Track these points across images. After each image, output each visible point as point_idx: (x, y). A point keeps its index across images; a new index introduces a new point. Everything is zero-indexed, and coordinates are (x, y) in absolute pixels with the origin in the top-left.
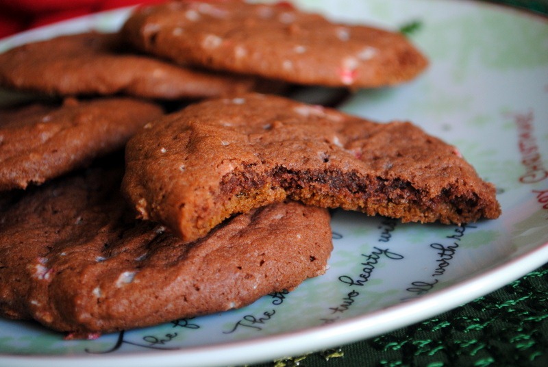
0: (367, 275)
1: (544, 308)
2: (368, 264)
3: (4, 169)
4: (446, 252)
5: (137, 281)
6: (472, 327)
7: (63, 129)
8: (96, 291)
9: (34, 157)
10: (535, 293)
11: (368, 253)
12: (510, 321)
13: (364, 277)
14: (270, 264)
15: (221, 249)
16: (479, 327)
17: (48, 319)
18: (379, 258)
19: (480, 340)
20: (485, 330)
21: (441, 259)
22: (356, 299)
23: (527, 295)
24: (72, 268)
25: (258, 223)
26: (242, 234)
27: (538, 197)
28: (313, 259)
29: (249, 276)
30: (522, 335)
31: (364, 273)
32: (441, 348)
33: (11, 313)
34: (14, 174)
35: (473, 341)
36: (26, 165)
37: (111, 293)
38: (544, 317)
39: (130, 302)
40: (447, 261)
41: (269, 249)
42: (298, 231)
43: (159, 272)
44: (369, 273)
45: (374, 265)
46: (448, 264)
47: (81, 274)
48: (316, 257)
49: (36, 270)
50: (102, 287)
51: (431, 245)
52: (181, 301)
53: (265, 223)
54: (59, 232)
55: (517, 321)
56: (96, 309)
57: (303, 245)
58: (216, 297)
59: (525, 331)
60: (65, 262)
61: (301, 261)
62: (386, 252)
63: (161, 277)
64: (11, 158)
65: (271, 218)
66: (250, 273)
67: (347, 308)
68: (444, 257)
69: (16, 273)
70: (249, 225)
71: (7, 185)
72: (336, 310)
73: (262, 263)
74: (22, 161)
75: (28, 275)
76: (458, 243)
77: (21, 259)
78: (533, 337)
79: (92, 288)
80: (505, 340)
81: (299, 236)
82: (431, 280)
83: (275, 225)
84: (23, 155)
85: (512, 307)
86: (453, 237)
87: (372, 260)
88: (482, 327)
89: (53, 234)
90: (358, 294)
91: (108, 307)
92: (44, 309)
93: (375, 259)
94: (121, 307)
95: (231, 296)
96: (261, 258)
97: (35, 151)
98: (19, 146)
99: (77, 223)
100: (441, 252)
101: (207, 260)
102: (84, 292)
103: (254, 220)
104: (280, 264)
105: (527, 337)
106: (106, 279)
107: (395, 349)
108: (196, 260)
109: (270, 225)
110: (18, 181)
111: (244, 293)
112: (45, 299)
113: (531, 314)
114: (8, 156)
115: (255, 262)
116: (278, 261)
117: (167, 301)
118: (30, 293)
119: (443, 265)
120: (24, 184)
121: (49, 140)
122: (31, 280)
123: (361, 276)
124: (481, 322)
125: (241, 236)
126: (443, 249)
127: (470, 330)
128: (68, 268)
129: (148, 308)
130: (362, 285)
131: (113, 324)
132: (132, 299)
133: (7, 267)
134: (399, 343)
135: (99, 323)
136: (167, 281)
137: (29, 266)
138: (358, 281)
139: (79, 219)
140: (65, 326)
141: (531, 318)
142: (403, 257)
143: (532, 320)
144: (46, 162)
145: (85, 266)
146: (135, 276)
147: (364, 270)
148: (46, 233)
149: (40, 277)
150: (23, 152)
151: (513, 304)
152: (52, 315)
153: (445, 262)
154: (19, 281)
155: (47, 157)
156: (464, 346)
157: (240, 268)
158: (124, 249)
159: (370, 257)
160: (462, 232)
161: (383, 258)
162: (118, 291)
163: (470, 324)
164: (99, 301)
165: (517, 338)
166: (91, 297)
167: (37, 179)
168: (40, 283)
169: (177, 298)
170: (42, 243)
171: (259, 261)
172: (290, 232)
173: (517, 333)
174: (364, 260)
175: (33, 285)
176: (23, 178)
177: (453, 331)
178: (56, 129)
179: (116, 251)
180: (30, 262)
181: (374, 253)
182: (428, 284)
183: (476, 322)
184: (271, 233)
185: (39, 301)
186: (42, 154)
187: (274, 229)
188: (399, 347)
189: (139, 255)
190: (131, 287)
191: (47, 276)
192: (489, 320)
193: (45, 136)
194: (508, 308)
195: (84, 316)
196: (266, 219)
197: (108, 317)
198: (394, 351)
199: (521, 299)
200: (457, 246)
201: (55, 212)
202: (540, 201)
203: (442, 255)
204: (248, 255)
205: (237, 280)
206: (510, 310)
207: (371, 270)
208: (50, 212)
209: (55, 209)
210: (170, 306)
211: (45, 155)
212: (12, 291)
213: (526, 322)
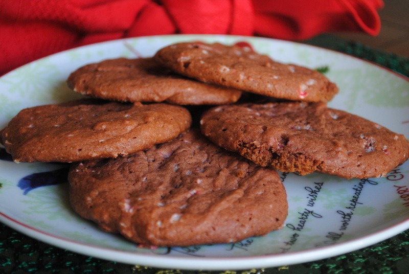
0: (302, 225)
1: (397, 253)
2: (302, 218)
3: (106, 145)
4: (346, 217)
5: (182, 221)
6: (358, 260)
7: (139, 125)
8: (159, 223)
9: (123, 140)
10: (393, 245)
11: (302, 212)
12: (379, 259)
13: (301, 226)
14: (254, 220)
15: (228, 208)
16: (362, 261)
17: (129, 235)
18: (308, 215)
19: (363, 268)
20: (365, 262)
21: (343, 220)
22: (298, 238)
23: (388, 245)
24: (146, 208)
25: (248, 195)
26: (240, 201)
27: (398, 190)
28: (277, 220)
29: (243, 226)
30: (386, 268)
31: (301, 224)
32: (341, 270)
33: (107, 228)
34: (111, 149)
35: (359, 268)
36: (118, 144)
37: (167, 225)
38: (398, 259)
39: (177, 232)
40: (348, 222)
41: (255, 212)
42: (271, 203)
43: (194, 217)
44: (303, 224)
45: (306, 220)
46: (348, 224)
47: (151, 212)
48: (279, 219)
49: (124, 206)
50: (162, 221)
51: (337, 212)
52: (205, 235)
53: (252, 196)
54: (134, 184)
55: (383, 259)
56: (158, 233)
57: (273, 212)
58: (223, 235)
59: (387, 265)
60: (142, 204)
61: (271, 221)
62: (312, 212)
63: (195, 220)
64: (109, 139)
65: (256, 194)
66: (243, 224)
67: (293, 244)
68: (345, 219)
69: (113, 206)
70: (244, 196)
71: (106, 155)
72: (287, 243)
73: (250, 219)
74: (116, 142)
75: (119, 209)
76: (353, 212)
77: (115, 198)
78: (392, 269)
79: (156, 221)
80: (377, 269)
81: (271, 206)
82: (339, 232)
83: (258, 198)
84: (116, 138)
85: (380, 251)
86: (350, 208)
87: (304, 217)
88: (364, 261)
89: (131, 186)
90: (298, 236)
91: (165, 233)
92: (128, 229)
93: (306, 216)
94: (172, 234)
95: (232, 236)
96: (250, 216)
97: (123, 136)
98: (115, 133)
99: (144, 180)
100: (343, 216)
101: (221, 213)
102: (152, 223)
103: (246, 193)
104: (260, 221)
105: (388, 269)
106: (165, 217)
107: (316, 268)
108: (215, 213)
109: (255, 197)
110: (113, 153)
111: (239, 235)
112: (129, 224)
113: (390, 256)
114: (108, 138)
115: (246, 218)
116: (259, 219)
117: (197, 234)
118: (120, 219)
119: (345, 224)
120: (116, 155)
121: (132, 131)
122: (122, 212)
123: (299, 225)
124: (363, 258)
125: (240, 202)
126: (344, 214)
127: (358, 262)
128: (143, 208)
129: (186, 236)
130: (300, 231)
131: (166, 242)
132: (179, 230)
133: (107, 202)
134: (319, 265)
135: (158, 241)
136: (198, 222)
137: (120, 204)
138: (298, 228)
139: (145, 178)
140: (139, 240)
141: (391, 259)
142: (322, 217)
143: (392, 260)
144: (129, 144)
145: (153, 208)
146: (181, 217)
147: (300, 221)
148: (127, 184)
149: (127, 211)
150: (117, 137)
151: (381, 249)
152: (132, 233)
153: (346, 223)
154: (114, 211)
155: (131, 141)
156: (354, 270)
157: (238, 220)
158: (173, 201)
159: (303, 214)
160: (354, 206)
161: (310, 216)
162: (171, 225)
163: (357, 258)
164: (160, 229)
165: (383, 269)
166: (156, 226)
167: (124, 153)
168: (127, 214)
169: (203, 233)
170: (125, 190)
171: (249, 218)
172: (266, 203)
173: (382, 266)
174: (300, 216)
175: (122, 215)
176: (116, 152)
177: (348, 261)
178: (135, 124)
179: (168, 202)
180: (120, 201)
181: (305, 212)
182: (338, 235)
183: (360, 258)
184: (255, 202)
185: (126, 224)
186: (128, 139)
187: (258, 200)
188: (318, 267)
189: (182, 205)
190: (178, 224)
191: (131, 211)
192: (368, 257)
193: (129, 128)
194: (378, 251)
195: (151, 236)
196: (253, 193)
197: (164, 238)
198: (316, 269)
199: (385, 247)
200: (352, 214)
201: (131, 172)
202: (399, 192)
203: (344, 218)
204: (243, 214)
205: (236, 227)
206: (380, 253)
207: (304, 222)
208: (128, 172)
209: (131, 171)
210: (198, 237)
211: (129, 140)
212: (110, 216)
213: (388, 261)
